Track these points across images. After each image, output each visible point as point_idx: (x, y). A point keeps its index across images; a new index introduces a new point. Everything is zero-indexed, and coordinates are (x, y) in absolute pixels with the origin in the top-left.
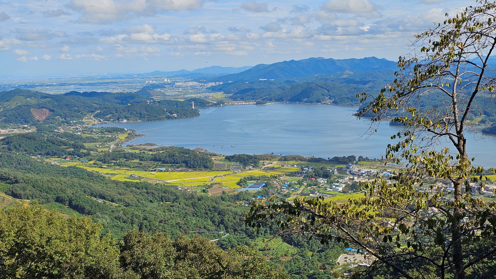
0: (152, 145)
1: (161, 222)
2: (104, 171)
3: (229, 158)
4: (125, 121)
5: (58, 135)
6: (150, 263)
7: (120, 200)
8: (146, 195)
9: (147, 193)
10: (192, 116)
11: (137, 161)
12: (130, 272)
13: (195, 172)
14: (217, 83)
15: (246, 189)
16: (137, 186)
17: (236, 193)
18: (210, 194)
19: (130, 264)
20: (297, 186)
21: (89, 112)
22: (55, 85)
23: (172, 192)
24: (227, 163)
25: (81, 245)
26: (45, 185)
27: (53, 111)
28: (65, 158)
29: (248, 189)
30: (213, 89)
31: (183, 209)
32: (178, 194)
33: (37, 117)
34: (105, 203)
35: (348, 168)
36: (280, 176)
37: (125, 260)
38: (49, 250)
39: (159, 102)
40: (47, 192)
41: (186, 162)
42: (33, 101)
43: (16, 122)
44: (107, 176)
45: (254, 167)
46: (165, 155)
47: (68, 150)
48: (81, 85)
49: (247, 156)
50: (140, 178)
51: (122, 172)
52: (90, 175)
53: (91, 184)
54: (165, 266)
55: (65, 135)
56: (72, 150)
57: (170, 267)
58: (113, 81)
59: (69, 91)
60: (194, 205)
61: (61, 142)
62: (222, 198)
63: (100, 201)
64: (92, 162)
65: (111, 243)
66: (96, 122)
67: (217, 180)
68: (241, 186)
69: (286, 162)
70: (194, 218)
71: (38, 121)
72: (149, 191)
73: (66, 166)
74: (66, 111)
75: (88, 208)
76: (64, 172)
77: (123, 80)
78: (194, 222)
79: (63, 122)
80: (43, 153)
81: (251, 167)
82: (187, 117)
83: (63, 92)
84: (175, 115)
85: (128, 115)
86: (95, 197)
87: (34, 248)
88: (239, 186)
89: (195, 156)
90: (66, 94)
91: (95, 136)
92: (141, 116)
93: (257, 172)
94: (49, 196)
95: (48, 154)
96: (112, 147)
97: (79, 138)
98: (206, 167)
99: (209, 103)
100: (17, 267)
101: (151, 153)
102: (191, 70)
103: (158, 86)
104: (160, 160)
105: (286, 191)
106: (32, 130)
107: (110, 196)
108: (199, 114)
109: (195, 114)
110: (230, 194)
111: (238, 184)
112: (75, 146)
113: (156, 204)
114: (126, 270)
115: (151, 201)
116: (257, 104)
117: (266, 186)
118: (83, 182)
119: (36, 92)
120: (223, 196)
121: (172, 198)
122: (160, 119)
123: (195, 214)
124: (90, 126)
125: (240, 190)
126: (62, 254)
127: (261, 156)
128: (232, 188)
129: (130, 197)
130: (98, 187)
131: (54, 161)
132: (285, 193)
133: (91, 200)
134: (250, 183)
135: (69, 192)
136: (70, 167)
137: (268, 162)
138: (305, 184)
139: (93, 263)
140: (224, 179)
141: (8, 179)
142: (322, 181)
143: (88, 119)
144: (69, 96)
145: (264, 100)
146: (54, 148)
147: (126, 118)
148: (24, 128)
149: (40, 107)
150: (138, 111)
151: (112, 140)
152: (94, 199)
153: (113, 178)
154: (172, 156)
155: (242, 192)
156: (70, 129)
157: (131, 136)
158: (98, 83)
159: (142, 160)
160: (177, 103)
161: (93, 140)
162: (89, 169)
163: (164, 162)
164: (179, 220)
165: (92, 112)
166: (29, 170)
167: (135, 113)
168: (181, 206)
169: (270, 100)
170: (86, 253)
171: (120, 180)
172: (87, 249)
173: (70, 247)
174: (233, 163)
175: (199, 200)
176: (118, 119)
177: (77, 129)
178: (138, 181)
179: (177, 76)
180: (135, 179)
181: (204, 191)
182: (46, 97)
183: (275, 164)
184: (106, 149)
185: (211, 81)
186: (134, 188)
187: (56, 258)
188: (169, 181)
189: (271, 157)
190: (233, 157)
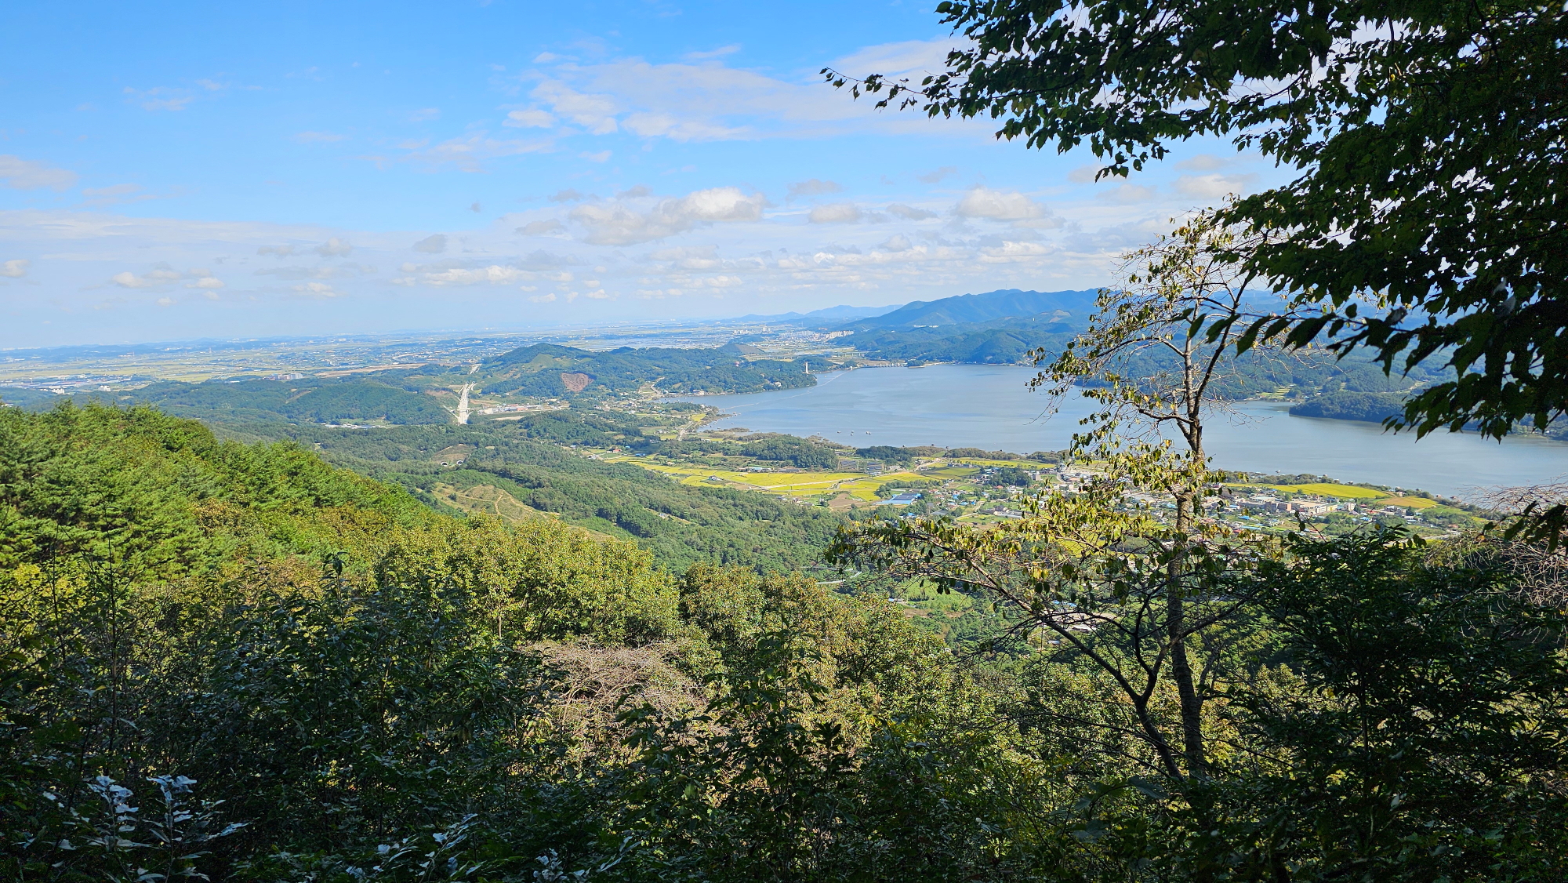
0: (742, 430)
1: (755, 551)
2: (670, 471)
3: (861, 453)
4: (702, 393)
5: (601, 415)
6: (723, 615)
7: (693, 516)
8: (733, 508)
9: (735, 505)
10: (805, 385)
11: (720, 455)
12: (694, 627)
13: (809, 474)
14: (845, 333)
15: (890, 502)
16: (719, 494)
17: (873, 508)
18: (831, 509)
19: (693, 615)
20: (972, 499)
21: (647, 379)
22: (598, 338)
23: (772, 505)
24: (859, 460)
25: (620, 584)
26: (582, 491)
27: (594, 377)
28: (612, 450)
29: (894, 502)
30: (839, 342)
31: (790, 531)
32: (782, 508)
33: (570, 387)
34: (670, 519)
35: (1058, 470)
36: (944, 481)
37: (686, 609)
38: (572, 590)
39: (754, 363)
40: (584, 502)
41: (794, 458)
42: (565, 362)
43: (540, 394)
44: (674, 478)
45: (902, 466)
46: (762, 446)
47: (616, 438)
48: (636, 337)
49: (892, 448)
50: (723, 482)
51: (697, 472)
52: (649, 476)
53: (650, 489)
54: (748, 619)
55: (613, 414)
56: (623, 437)
57: (754, 621)
58: (684, 330)
59: (619, 347)
60: (806, 526)
61: (606, 425)
62: (850, 515)
63: (664, 516)
64: (652, 457)
65: (666, 581)
66: (659, 394)
67: (843, 487)
68: (881, 496)
69: (956, 460)
70: (807, 546)
71: (572, 392)
72: (738, 502)
73: (613, 462)
74: (614, 377)
75: (645, 526)
76: (610, 471)
77: (699, 329)
78: (807, 551)
79: (609, 394)
80: (579, 442)
81: (898, 467)
82: (797, 387)
83: (609, 349)
84: (779, 384)
85: (707, 384)
86: (656, 509)
87: (550, 587)
88: (878, 498)
89: (809, 448)
90: (615, 352)
91: (657, 417)
92: (726, 386)
93: (906, 475)
94: (587, 507)
95: (586, 443)
96: (681, 433)
97: (634, 419)
98: (825, 466)
99: (832, 364)
100: (526, 615)
101: (741, 443)
102: (804, 313)
103: (753, 339)
104: (754, 455)
105: (955, 507)
106: (563, 406)
107: (678, 509)
108: (815, 383)
109: (810, 382)
110: (862, 510)
111: (877, 493)
112: (626, 432)
113: (746, 523)
114: (688, 623)
115: (740, 518)
116: (909, 365)
117: (922, 497)
118: (638, 487)
119: (570, 348)
120: (853, 513)
121: (773, 513)
122: (756, 390)
123: (808, 540)
124: (649, 400)
125: (879, 504)
126: (591, 597)
127: (914, 449)
128: (867, 499)
129: (708, 511)
130: (660, 495)
131: (595, 454)
132: (953, 509)
133: (651, 515)
134: (896, 492)
135: (617, 501)
136: (620, 463)
137: (926, 458)
138: (987, 495)
139: (638, 611)
140: (854, 486)
141: (528, 481)
142: (1014, 490)
143: (647, 390)
144: (618, 355)
145: (920, 359)
146: (595, 434)
147: (703, 388)
148: (551, 403)
149: (575, 371)
150: (722, 378)
151: (682, 422)
152: (655, 513)
153: (684, 482)
154: (772, 448)
155: (883, 507)
156: (620, 406)
157: (711, 415)
158: (661, 334)
159: (726, 454)
160: (781, 365)
161: (654, 423)
162: (648, 468)
163: (761, 457)
164: (782, 549)
165: (653, 379)
166: (558, 468)
167: (717, 380)
168: (786, 527)
169: (931, 360)
170: (628, 596)
171: (693, 484)
172: (628, 589)
173: (603, 586)
174: (868, 460)
175: (815, 518)
176: (691, 390)
177: (630, 405)
178: (721, 487)
179: (782, 323)
180: (717, 483)
181: (822, 504)
182: (584, 356)
183: (937, 462)
184: (673, 437)
185: (835, 330)
186: (714, 498)
187: (584, 602)
188: (767, 488)
189: (932, 451)
190: (868, 451)
